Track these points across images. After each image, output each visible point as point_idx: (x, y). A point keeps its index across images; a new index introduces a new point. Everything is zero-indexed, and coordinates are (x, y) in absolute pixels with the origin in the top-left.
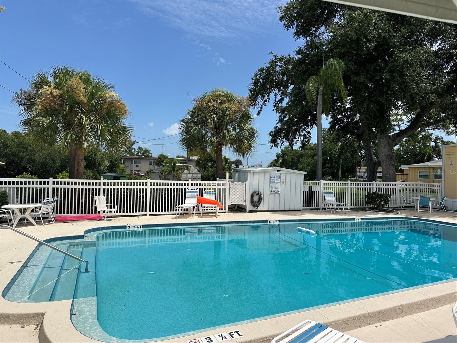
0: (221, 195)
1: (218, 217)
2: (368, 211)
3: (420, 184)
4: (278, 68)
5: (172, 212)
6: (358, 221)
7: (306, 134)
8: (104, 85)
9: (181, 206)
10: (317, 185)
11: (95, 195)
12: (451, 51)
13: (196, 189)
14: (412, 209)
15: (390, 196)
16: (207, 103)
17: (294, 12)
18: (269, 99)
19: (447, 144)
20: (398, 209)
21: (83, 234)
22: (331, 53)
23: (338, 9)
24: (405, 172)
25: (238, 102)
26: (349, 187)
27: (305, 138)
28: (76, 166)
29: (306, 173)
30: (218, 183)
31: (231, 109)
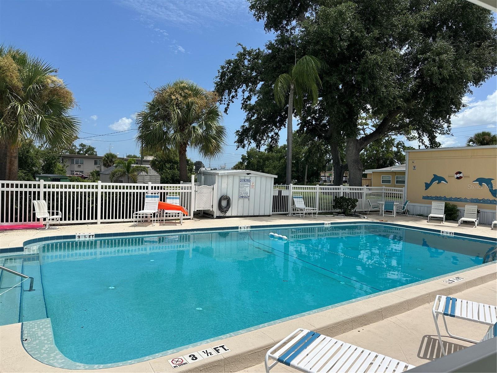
0: (186, 199)
1: (183, 224)
2: (335, 215)
3: (385, 189)
4: (246, 63)
5: (128, 220)
6: (327, 225)
7: (274, 135)
8: (44, 68)
9: (138, 212)
10: (286, 189)
11: (33, 200)
12: (419, 56)
13: (157, 193)
14: (376, 214)
15: (357, 201)
16: (170, 96)
17: (265, 2)
18: (237, 95)
19: (408, 149)
20: (364, 213)
21: (22, 246)
22: (304, 50)
23: (310, 3)
24: (368, 177)
25: (205, 97)
26: (318, 191)
27: (273, 140)
28: (8, 165)
29: (276, 177)
30: (182, 187)
31: (197, 104)
